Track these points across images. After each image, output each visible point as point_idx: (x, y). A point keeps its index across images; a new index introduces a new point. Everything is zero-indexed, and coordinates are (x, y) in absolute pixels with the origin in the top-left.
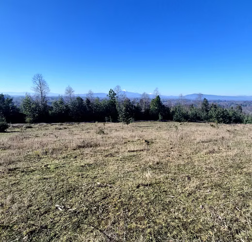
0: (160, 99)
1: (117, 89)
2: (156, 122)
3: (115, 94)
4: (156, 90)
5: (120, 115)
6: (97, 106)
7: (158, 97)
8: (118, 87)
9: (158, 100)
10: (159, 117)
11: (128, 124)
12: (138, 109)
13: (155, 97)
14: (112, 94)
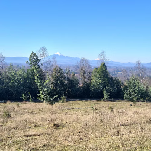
0: (106, 69)
1: (42, 53)
2: (99, 102)
3: (39, 60)
4: (102, 54)
5: (41, 92)
6: (10, 78)
7: (104, 65)
8: (44, 49)
9: (103, 70)
10: (103, 95)
11: (52, 104)
12: (73, 83)
13: (99, 65)
14: (34, 60)
